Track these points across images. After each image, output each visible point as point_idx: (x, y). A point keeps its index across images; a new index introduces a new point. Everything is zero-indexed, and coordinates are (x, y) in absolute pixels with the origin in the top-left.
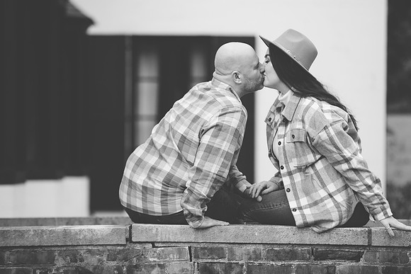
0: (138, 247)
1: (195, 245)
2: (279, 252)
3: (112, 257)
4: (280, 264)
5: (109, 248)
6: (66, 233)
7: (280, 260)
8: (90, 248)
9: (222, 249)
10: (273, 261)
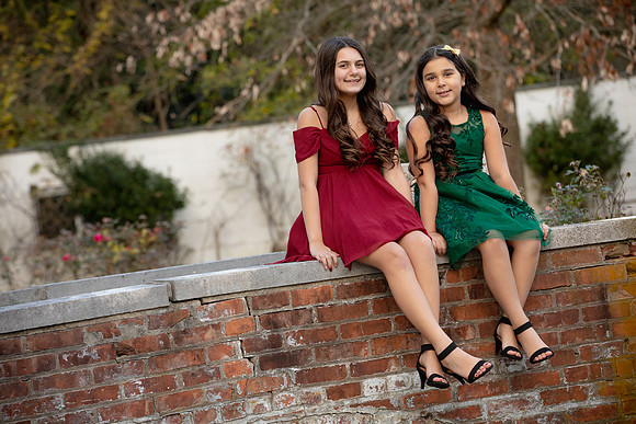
0: (184, 307)
1: (252, 294)
2: (350, 287)
3: (154, 325)
4: (353, 301)
5: (149, 313)
6: (94, 302)
7: (353, 297)
8: (125, 317)
9: (284, 293)
10: (345, 298)
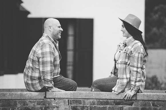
1: (70, 99)
2: (102, 102)
3: (39, 104)
6: (21, 94)
7: (102, 105)
8: (30, 100)
9: (80, 100)
10: (100, 105)
